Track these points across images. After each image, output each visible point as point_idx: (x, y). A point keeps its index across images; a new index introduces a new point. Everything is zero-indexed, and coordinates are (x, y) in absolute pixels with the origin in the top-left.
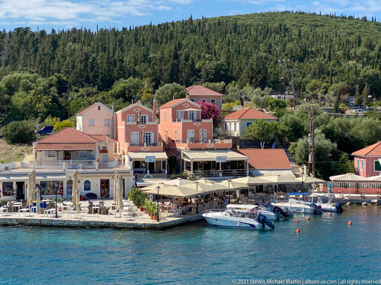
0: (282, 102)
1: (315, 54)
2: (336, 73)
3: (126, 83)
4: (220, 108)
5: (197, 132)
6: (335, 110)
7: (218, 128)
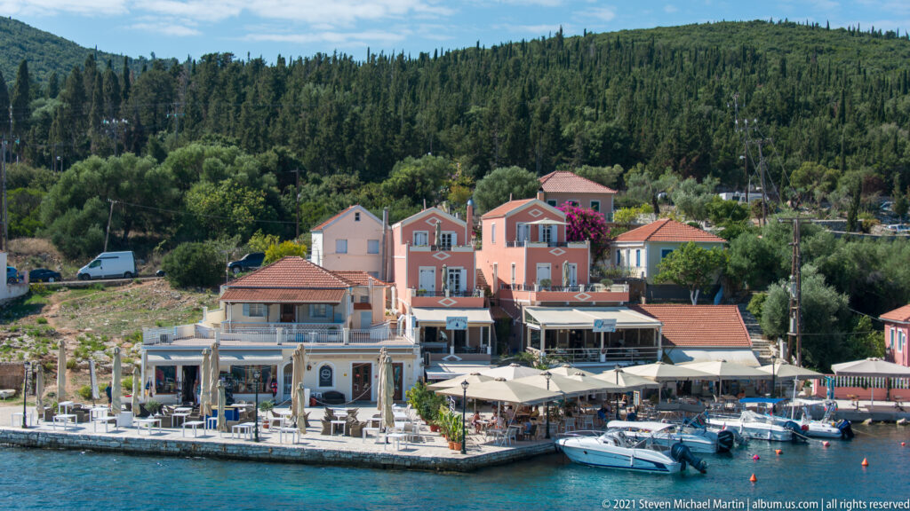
0: (739, 208)
1: (812, 109)
2: (855, 149)
3: (417, 165)
4: (610, 219)
5: (557, 268)
6: (849, 226)
7: (603, 259)
